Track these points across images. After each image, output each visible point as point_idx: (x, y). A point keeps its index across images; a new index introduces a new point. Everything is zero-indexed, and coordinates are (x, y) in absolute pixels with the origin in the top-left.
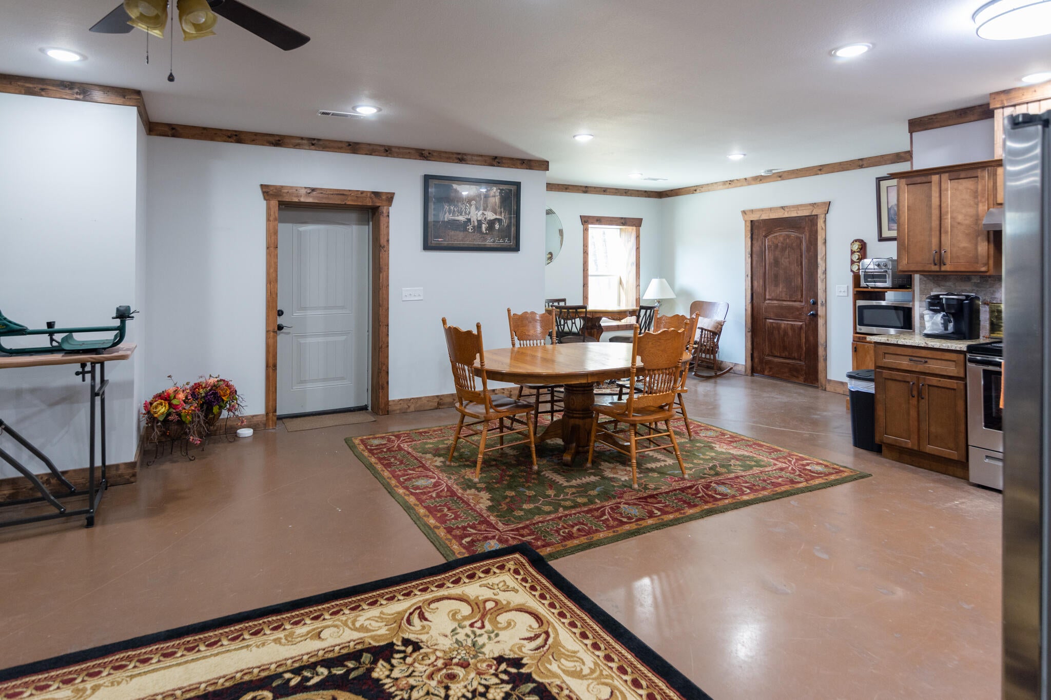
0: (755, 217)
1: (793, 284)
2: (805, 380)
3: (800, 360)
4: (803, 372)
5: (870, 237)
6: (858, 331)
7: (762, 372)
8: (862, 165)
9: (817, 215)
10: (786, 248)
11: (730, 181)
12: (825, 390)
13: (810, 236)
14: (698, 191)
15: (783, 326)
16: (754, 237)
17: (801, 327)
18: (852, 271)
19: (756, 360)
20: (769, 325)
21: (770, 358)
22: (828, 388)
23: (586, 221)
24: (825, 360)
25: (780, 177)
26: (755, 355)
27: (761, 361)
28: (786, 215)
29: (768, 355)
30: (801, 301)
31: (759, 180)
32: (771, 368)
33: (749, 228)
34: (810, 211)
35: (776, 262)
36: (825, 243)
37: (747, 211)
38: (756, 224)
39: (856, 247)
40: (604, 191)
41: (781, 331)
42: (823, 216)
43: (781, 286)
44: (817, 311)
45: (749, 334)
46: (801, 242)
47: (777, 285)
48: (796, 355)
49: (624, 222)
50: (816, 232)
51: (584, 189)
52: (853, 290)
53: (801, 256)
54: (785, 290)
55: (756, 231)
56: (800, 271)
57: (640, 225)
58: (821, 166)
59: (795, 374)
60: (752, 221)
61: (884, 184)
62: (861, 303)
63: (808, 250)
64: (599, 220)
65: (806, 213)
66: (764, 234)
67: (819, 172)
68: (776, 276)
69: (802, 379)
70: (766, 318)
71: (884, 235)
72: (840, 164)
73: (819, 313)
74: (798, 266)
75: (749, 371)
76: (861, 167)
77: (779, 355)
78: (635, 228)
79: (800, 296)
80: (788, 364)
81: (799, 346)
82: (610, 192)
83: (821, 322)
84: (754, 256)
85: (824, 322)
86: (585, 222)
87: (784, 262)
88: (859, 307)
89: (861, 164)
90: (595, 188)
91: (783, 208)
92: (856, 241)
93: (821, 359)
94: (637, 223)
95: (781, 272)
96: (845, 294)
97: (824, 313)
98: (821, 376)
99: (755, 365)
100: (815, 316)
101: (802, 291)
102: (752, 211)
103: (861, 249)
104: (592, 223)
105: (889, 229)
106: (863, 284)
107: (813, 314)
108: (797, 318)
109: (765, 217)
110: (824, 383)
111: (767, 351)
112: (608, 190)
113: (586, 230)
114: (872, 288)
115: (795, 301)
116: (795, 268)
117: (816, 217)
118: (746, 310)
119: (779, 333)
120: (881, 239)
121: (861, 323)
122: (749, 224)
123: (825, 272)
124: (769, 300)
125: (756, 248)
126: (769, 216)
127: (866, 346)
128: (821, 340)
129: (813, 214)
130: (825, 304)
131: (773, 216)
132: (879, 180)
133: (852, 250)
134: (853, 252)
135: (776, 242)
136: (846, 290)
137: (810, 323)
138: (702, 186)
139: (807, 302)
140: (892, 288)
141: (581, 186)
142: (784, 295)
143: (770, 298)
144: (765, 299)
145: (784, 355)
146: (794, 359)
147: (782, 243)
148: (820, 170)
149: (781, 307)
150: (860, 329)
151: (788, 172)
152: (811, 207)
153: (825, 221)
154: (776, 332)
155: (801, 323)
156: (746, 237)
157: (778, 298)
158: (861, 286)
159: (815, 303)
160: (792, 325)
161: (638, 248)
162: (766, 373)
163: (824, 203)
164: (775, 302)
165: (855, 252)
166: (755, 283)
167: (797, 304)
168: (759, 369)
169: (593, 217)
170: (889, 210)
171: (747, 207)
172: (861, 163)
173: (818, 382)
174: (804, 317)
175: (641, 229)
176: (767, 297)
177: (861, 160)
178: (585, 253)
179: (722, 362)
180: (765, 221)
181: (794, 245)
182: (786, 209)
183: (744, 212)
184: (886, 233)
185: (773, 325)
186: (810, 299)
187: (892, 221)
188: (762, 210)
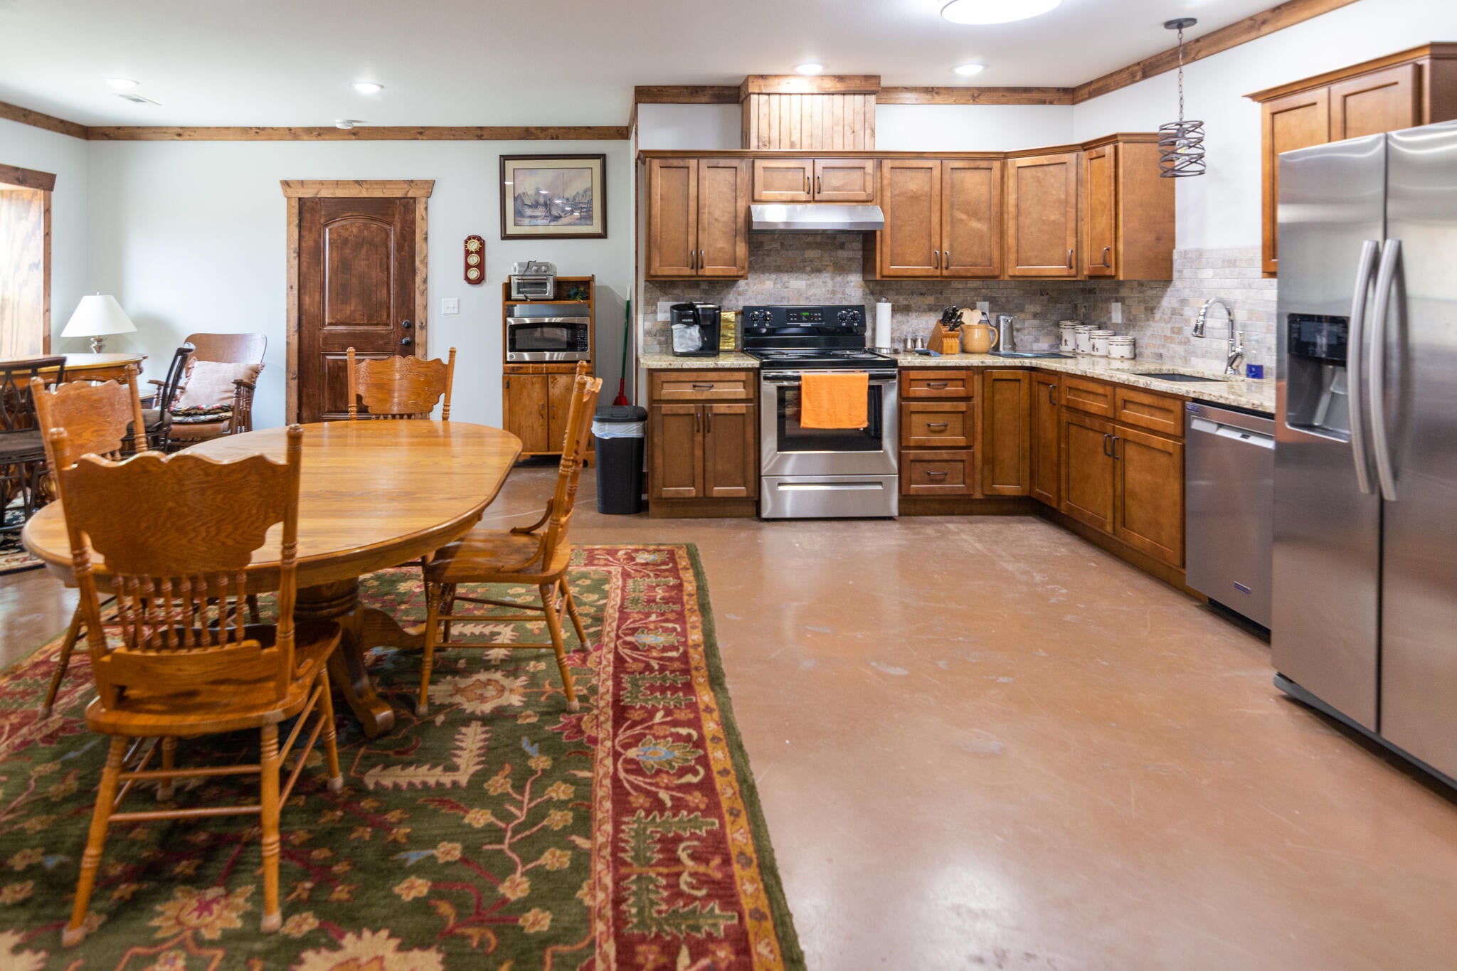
0: (308, 193)
1: (374, 299)
5: (491, 233)
6: (509, 359)
8: (482, 136)
9: (414, 198)
10: (362, 245)
11: (258, 129)
13: (403, 228)
16: (304, 224)
18: (467, 279)
20: (331, 364)
26: (305, 414)
28: (363, 194)
29: (329, 412)
30: (387, 325)
31: (315, 133)
33: (295, 210)
34: (404, 191)
35: (343, 267)
36: (426, 239)
37: (294, 182)
38: (308, 204)
39: (474, 246)
42: (423, 200)
43: (353, 302)
44: (413, 336)
45: (294, 383)
46: (388, 236)
47: (344, 302)
49: (23, 176)
50: (414, 222)
52: (504, 304)
53: (388, 258)
54: (360, 307)
55: (307, 215)
56: (385, 279)
57: (51, 189)
58: (421, 128)
60: (301, 199)
61: (510, 165)
63: (399, 248)
65: (398, 194)
66: (322, 221)
67: (419, 136)
68: (343, 289)
70: (325, 355)
71: (509, 232)
72: (451, 129)
73: (417, 340)
74: (382, 271)
76: (480, 137)
78: (40, 192)
79: (385, 317)
84: (304, 256)
87: (360, 265)
89: (480, 133)
91: (358, 182)
92: (474, 237)
94: (45, 182)
95: (354, 281)
96: (456, 311)
97: (425, 339)
100: (411, 344)
101: (389, 308)
102: (302, 183)
103: (479, 250)
105: (516, 224)
107: (406, 342)
108: (382, 348)
109: (325, 193)
114: (531, 300)
115: (377, 324)
116: (376, 275)
117: (412, 201)
118: (288, 344)
120: (505, 237)
122: (295, 204)
123: (426, 280)
124: (331, 324)
125: (309, 243)
126: (331, 193)
129: (409, 195)
130: (427, 326)
131: (341, 193)
132: (504, 158)
133: (466, 251)
134: (468, 253)
135: (346, 234)
136: (456, 305)
139: (397, 325)
142: (358, 316)
143: (332, 322)
144: (324, 325)
147: (356, 237)
148: (420, 133)
149: (354, 333)
152: (406, 186)
153: (426, 208)
156: (289, 224)
157: (348, 321)
158: (512, 298)
159: (411, 326)
161: (47, 235)
163: (426, 182)
164: (342, 327)
165: (470, 253)
166: (307, 300)
167: (379, 329)
170: (514, 197)
171: (292, 175)
174: (391, 347)
175: (54, 194)
176: (327, 321)
177: (481, 128)
180: (323, 200)
181: (377, 240)
182: (365, 186)
183: (286, 184)
184: (511, 230)
185: (340, 363)
186: (402, 320)
187: (518, 213)
188: (322, 183)
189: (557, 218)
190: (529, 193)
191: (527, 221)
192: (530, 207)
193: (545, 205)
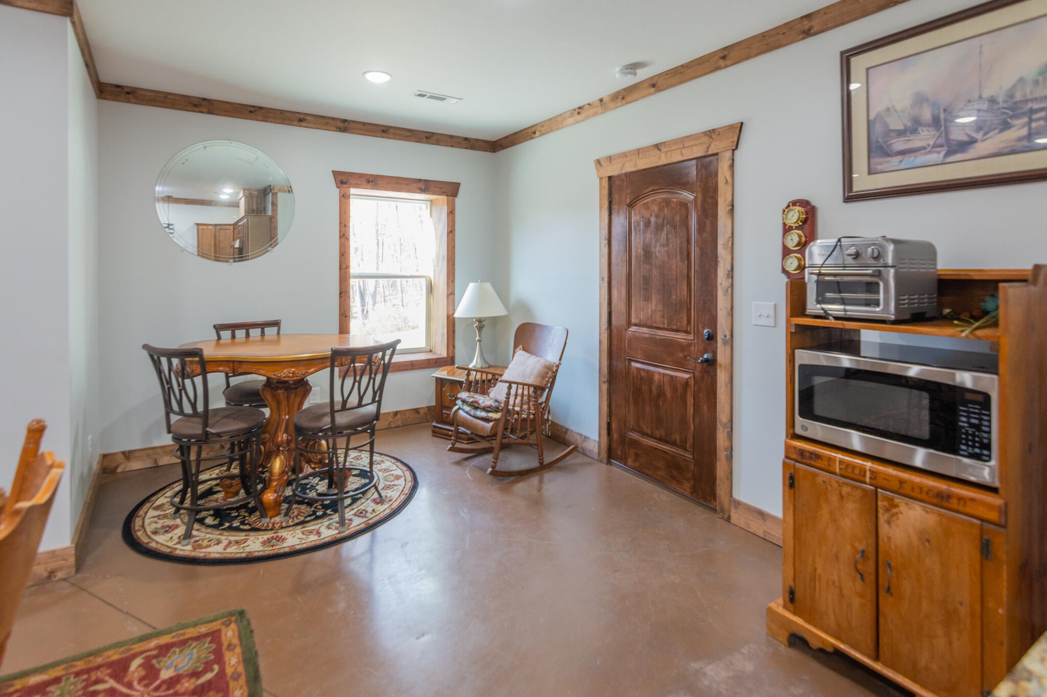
0: (614, 170)
1: (674, 297)
2: (694, 491)
3: (685, 449)
4: (690, 475)
5: (826, 193)
6: (798, 430)
7: (623, 459)
8: (810, 29)
9: (717, 154)
10: (663, 226)
11: (580, 108)
12: (728, 520)
14: (537, 134)
15: (656, 377)
17: (686, 384)
18: (784, 271)
19: (615, 436)
20: (635, 373)
21: (635, 436)
22: (735, 517)
23: (344, 180)
24: (730, 458)
25: (654, 86)
26: (614, 426)
27: (623, 439)
28: (664, 160)
29: (633, 430)
30: (687, 332)
31: (620, 98)
32: (637, 455)
33: (606, 192)
34: (705, 146)
35: (648, 253)
36: (732, 211)
37: (603, 159)
38: (617, 182)
39: (794, 216)
40: (384, 131)
41: (654, 388)
42: (728, 154)
43: (654, 301)
44: (715, 353)
45: (606, 388)
46: (688, 211)
47: (647, 299)
48: (677, 437)
49: (425, 186)
50: (716, 190)
51: (341, 125)
52: (788, 322)
53: (688, 242)
54: (660, 307)
55: (616, 196)
56: (686, 272)
57: (455, 194)
58: (725, 49)
59: (675, 473)
60: (610, 178)
61: (858, 64)
62: (805, 357)
63: (701, 229)
64: (372, 181)
66: (628, 201)
67: (722, 63)
68: (647, 280)
69: (687, 485)
70: (630, 360)
71: (857, 187)
72: (763, 36)
73: (720, 359)
74: (682, 260)
75: (604, 455)
76: (808, 33)
77: (649, 432)
78: (444, 198)
79: (685, 322)
80: (665, 452)
81: (684, 421)
82: (395, 134)
83: (722, 377)
85: (727, 379)
86: (342, 183)
87: (660, 253)
88: (801, 366)
89: (807, 26)
90: (364, 124)
91: (657, 147)
92: (794, 203)
93: (721, 455)
94: (451, 190)
95: (655, 272)
96: (771, 322)
97: (728, 360)
98: (721, 491)
99: (614, 445)
100: (711, 363)
101: (689, 310)
102: (610, 159)
103: (805, 222)
104: (357, 186)
105: (870, 173)
106: (813, 306)
107: (707, 360)
108: (680, 365)
109: (629, 168)
110: (726, 505)
111: (631, 422)
112: (392, 131)
113: (344, 198)
114: (836, 318)
115: (677, 331)
116: (677, 265)
117: (715, 159)
118: (602, 342)
119: (651, 391)
120: (851, 197)
121: (808, 412)
122: (606, 184)
123: (731, 274)
124: (635, 325)
125: (615, 228)
126: (636, 165)
127: (820, 480)
128: (722, 416)
129: (710, 152)
130: (730, 341)
131: (644, 164)
133: (785, 225)
134: (787, 229)
135: (648, 214)
136: (772, 314)
137: (702, 377)
138: (542, 124)
139: (698, 334)
140: (896, 322)
141: (333, 119)
142: (658, 318)
143: (637, 322)
144: (629, 324)
145: (657, 434)
146: (673, 444)
148: (724, 58)
149: (653, 341)
150: (805, 428)
151: (667, 73)
152: (706, 139)
153: (732, 166)
154: (645, 388)
155: (687, 376)
156: (601, 208)
157: (649, 323)
158: (808, 312)
159: (712, 338)
160: (671, 377)
161: (451, 232)
162: (630, 462)
163: (731, 127)
164: (645, 330)
165: (791, 228)
166: (615, 295)
167: (680, 337)
168: (619, 453)
169: (361, 176)
170: (869, 124)
171: (602, 153)
172: (806, 24)
173: (715, 500)
174: (691, 364)
175: (458, 201)
176: (633, 320)
177: (808, 17)
178: (344, 237)
179: (567, 430)
180: (629, 175)
181: (676, 218)
182: (663, 149)
183: (598, 162)
184: (863, 182)
185: (642, 373)
186: (704, 328)
187: (877, 149)
188: (625, 155)
189: (964, 146)
190: (898, 107)
191: (894, 161)
192: (901, 133)
193: (936, 122)
